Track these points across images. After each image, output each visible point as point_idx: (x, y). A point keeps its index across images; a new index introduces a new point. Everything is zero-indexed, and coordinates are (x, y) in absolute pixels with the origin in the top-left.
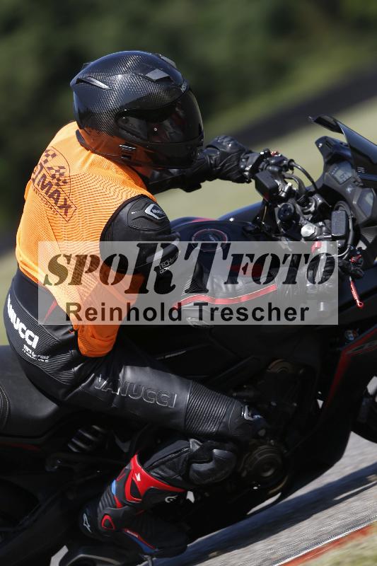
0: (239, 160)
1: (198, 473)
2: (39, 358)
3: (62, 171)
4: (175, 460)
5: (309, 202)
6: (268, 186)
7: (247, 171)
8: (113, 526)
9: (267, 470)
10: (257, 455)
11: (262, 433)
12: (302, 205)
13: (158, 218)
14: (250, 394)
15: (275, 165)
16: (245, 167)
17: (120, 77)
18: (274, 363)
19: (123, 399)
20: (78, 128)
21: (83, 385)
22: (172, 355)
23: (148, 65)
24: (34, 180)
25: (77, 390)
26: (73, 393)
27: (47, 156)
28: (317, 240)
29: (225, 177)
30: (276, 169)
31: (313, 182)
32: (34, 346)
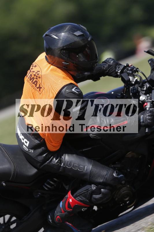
0: (116, 68)
1: (95, 199)
2: (29, 150)
3: (38, 73)
4: (86, 193)
5: (144, 86)
6: (126, 80)
7: (119, 73)
8: (61, 220)
9: (126, 198)
10: (122, 191)
11: (123, 182)
12: (141, 87)
13: (77, 93)
14: (119, 166)
15: (130, 70)
16: (118, 71)
17: (63, 34)
18: (129, 153)
19: (64, 168)
20: (46, 55)
21: (48, 162)
22: (85, 150)
23: (75, 29)
24: (27, 76)
25: (45, 164)
26: (43, 165)
27: (33, 66)
28: (146, 102)
29: (110, 75)
30: (131, 72)
31: (146, 77)
32: (27, 146)
